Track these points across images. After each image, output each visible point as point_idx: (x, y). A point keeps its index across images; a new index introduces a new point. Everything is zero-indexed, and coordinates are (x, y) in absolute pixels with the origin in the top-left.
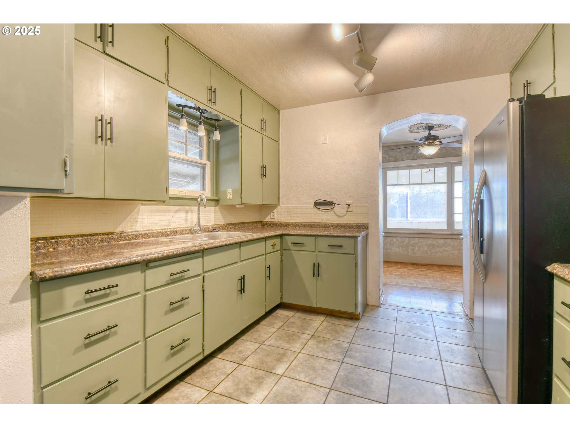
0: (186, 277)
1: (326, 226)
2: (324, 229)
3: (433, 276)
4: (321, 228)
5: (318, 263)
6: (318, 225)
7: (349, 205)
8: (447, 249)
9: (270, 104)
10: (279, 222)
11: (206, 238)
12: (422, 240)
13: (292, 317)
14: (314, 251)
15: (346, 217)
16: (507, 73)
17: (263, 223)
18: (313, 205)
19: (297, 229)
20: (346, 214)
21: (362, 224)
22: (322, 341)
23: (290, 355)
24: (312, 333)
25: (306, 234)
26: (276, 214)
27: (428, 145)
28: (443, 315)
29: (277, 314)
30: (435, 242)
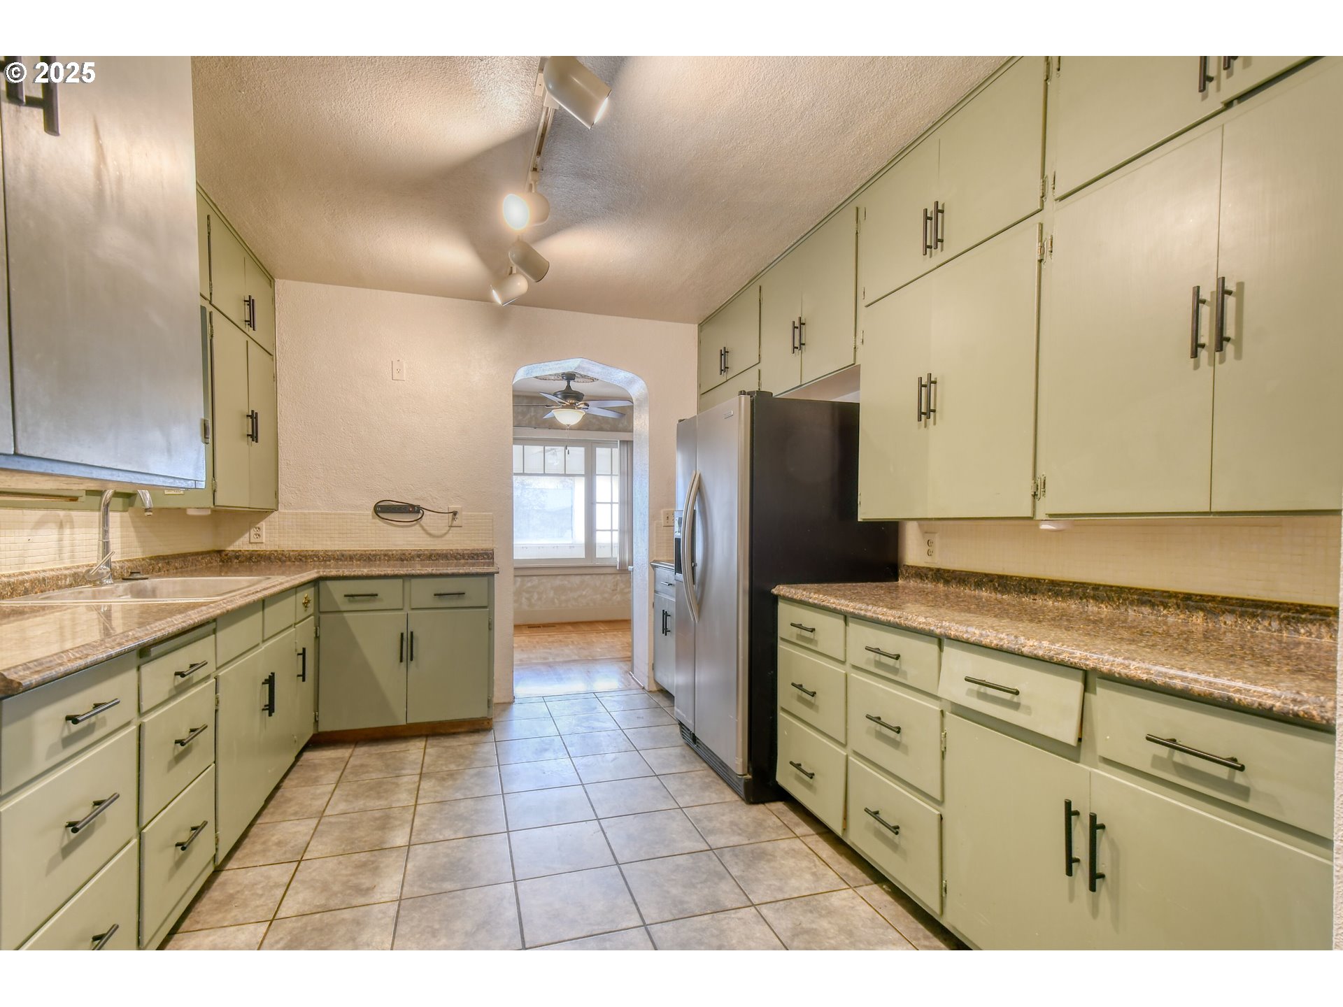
0: (194, 681)
1: (403, 557)
2: (399, 563)
3: (572, 642)
4: (392, 562)
5: (412, 633)
6: (385, 555)
7: (455, 513)
8: (584, 593)
9: (258, 261)
10: (276, 551)
11: (127, 595)
12: (544, 580)
13: (350, 758)
14: (402, 609)
15: (447, 537)
16: (694, 324)
17: (226, 555)
18: (370, 512)
19: (330, 565)
20: (449, 530)
21: (482, 550)
22: (446, 777)
23: (400, 813)
24: (419, 771)
25: (383, 573)
26: (266, 533)
27: (567, 407)
28: (613, 694)
29: (311, 761)
30: (566, 582)
